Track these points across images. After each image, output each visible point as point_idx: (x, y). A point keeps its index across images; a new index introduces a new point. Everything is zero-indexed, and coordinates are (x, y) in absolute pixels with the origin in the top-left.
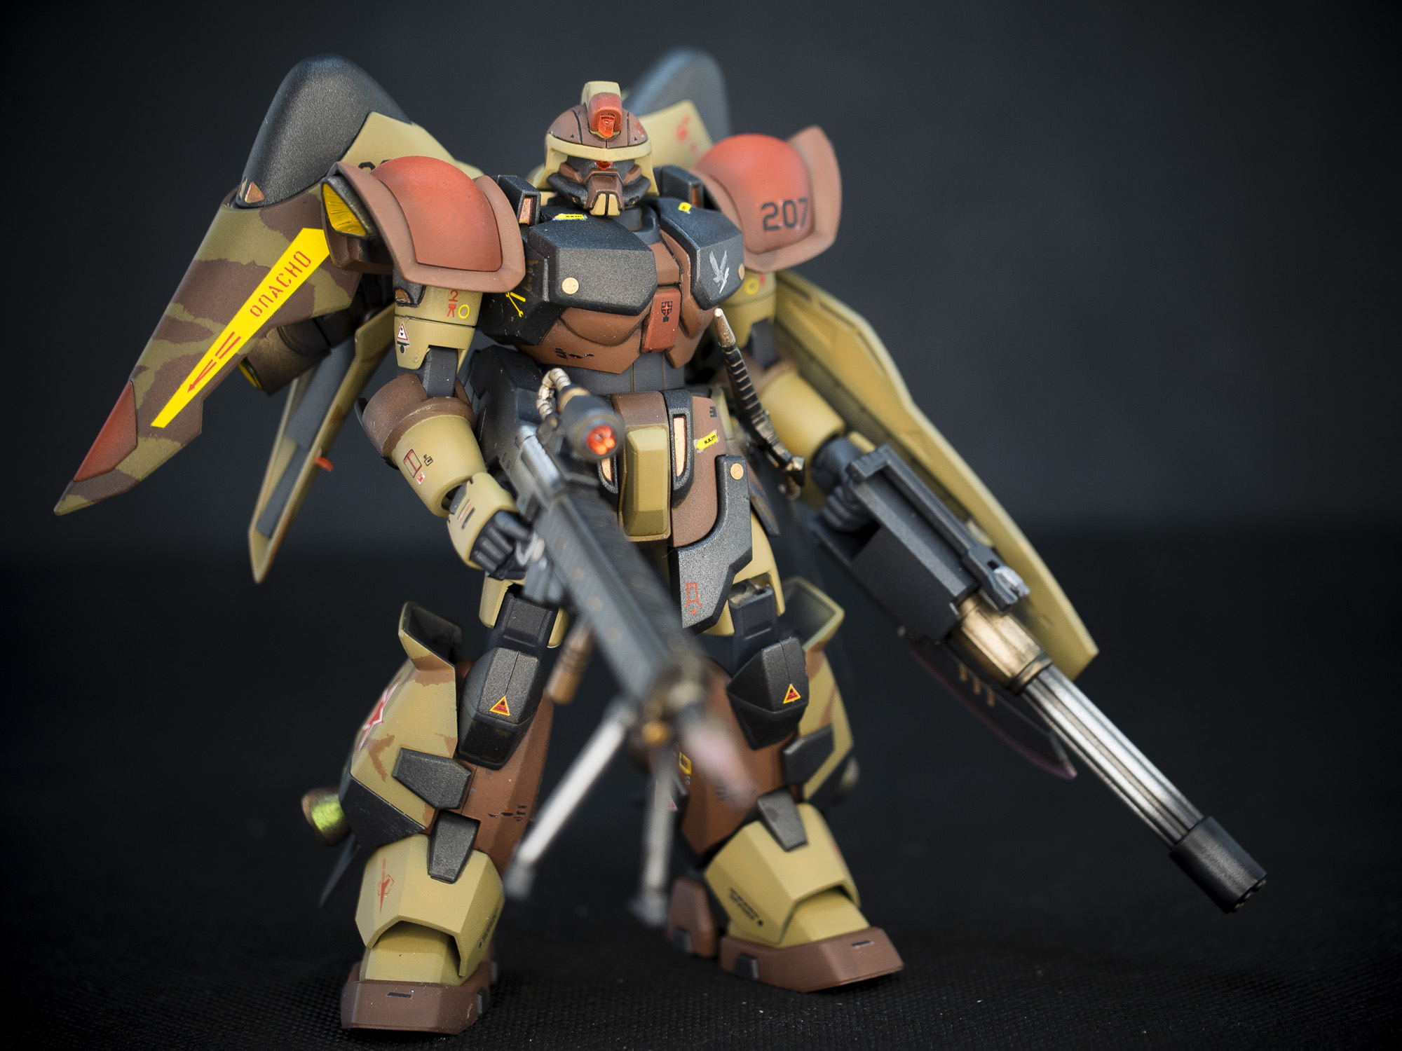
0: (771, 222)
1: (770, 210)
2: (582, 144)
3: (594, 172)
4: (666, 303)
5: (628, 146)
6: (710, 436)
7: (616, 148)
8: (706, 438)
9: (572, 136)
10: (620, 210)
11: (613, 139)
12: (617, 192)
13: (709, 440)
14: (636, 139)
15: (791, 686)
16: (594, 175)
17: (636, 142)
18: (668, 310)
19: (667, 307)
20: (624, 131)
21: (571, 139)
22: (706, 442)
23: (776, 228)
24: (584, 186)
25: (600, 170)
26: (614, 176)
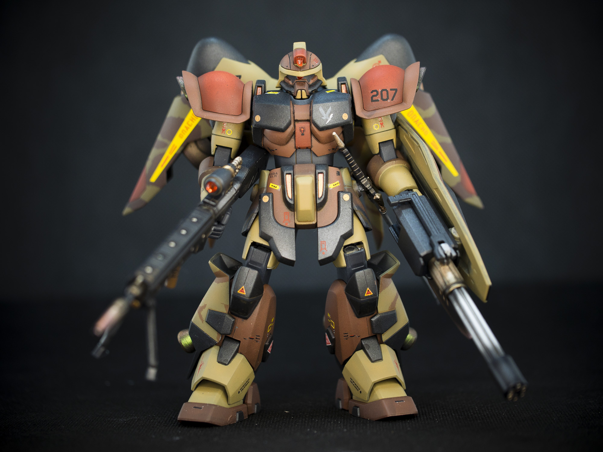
0: (374, 98)
1: (375, 93)
2: (291, 70)
3: (296, 81)
4: (301, 127)
5: (310, 69)
6: (336, 183)
7: (304, 70)
8: (334, 184)
9: (287, 67)
10: (307, 96)
11: (304, 67)
12: (305, 89)
13: (335, 184)
14: (313, 66)
15: (368, 289)
16: (297, 82)
17: (313, 67)
18: (303, 130)
19: (302, 129)
20: (308, 63)
21: (287, 68)
22: (334, 185)
23: (378, 101)
24: (293, 87)
25: (299, 80)
26: (304, 82)
